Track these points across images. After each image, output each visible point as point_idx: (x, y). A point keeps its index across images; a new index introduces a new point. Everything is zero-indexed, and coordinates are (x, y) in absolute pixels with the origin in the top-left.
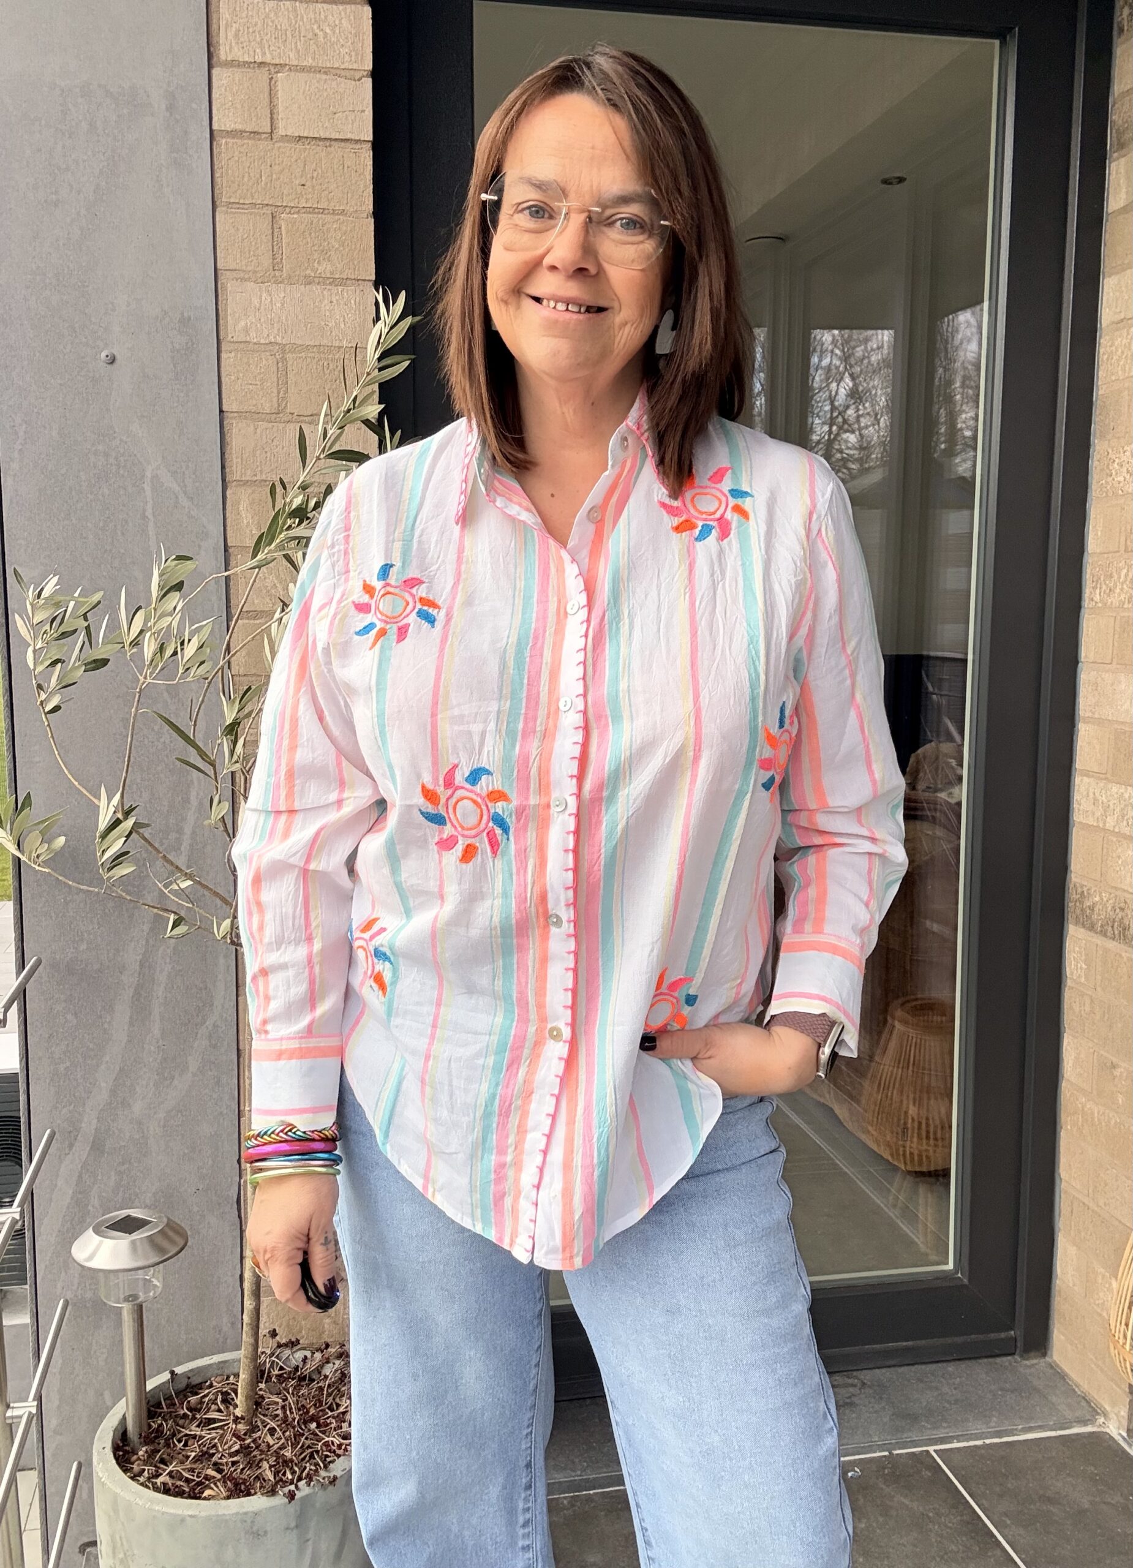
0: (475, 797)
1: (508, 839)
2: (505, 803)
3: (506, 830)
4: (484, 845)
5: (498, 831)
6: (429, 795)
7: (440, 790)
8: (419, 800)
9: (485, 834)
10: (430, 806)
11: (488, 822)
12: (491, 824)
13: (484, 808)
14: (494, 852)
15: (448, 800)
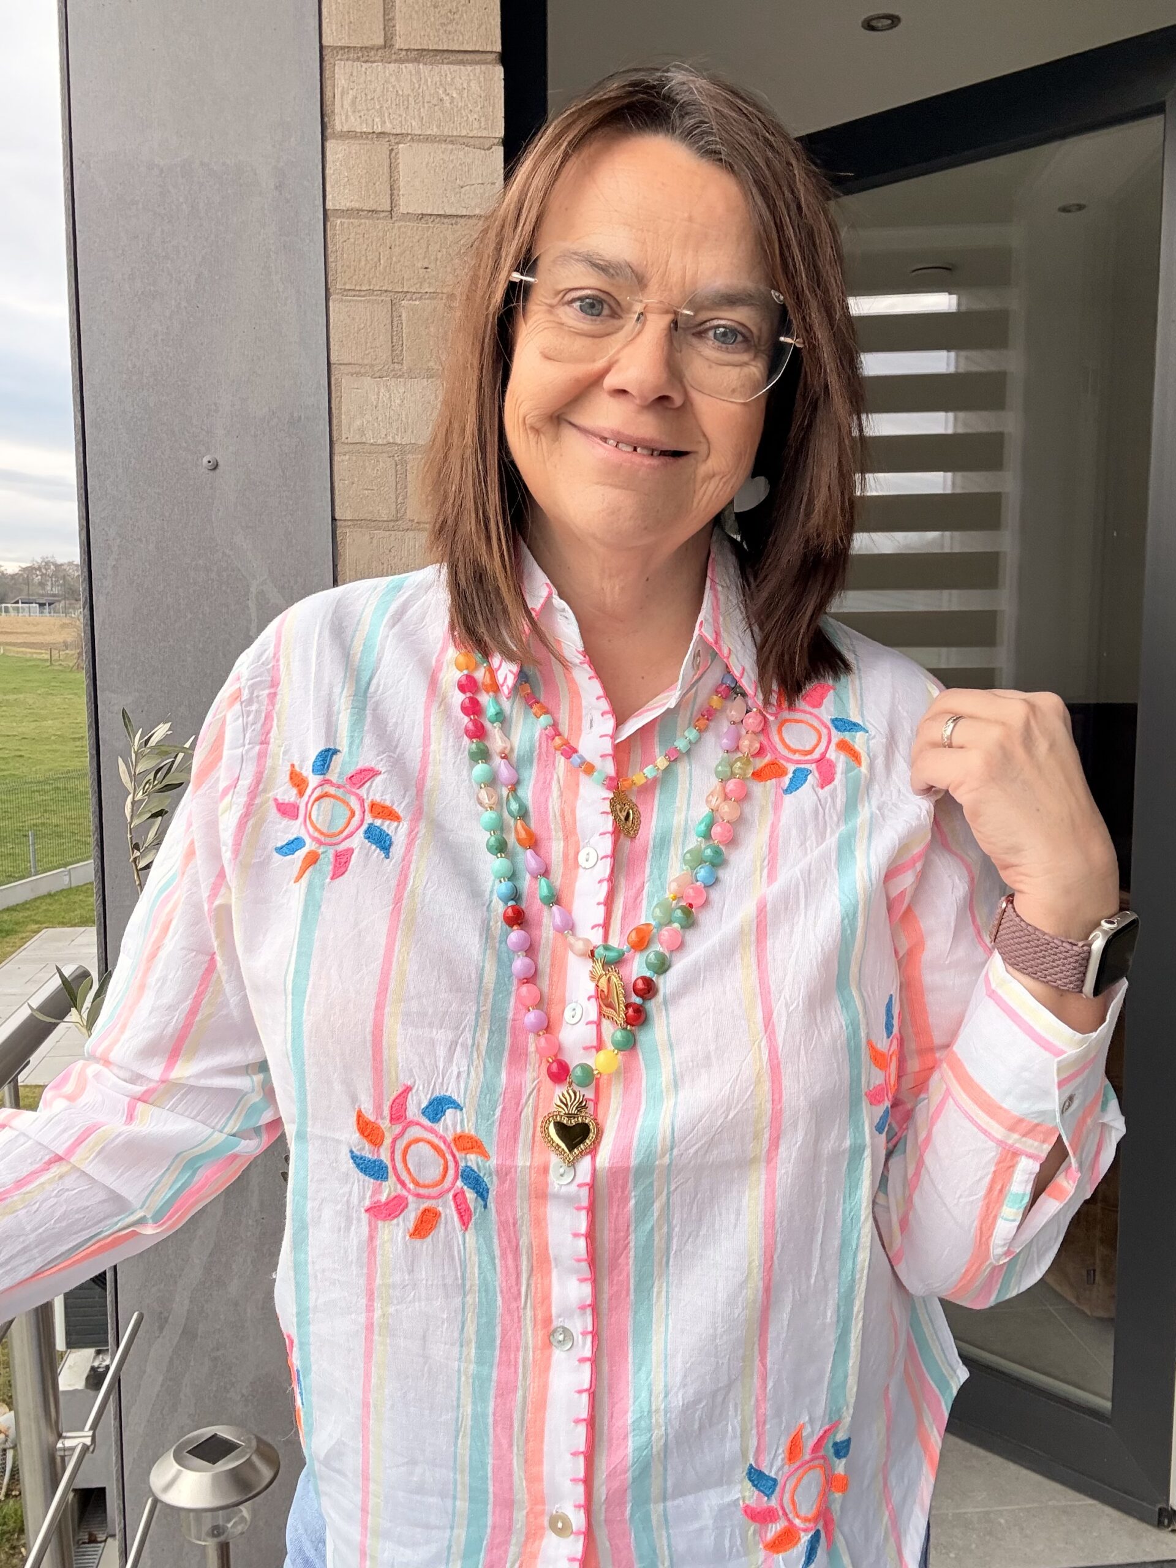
0: (436, 1141)
1: (485, 1206)
2: (482, 1156)
3: (482, 1193)
4: (448, 1211)
5: (470, 1195)
6: (368, 1130)
7: (385, 1124)
8: (352, 1136)
9: (450, 1195)
10: (367, 1146)
11: (456, 1179)
12: (459, 1183)
13: (449, 1157)
14: (465, 1224)
15: (394, 1141)
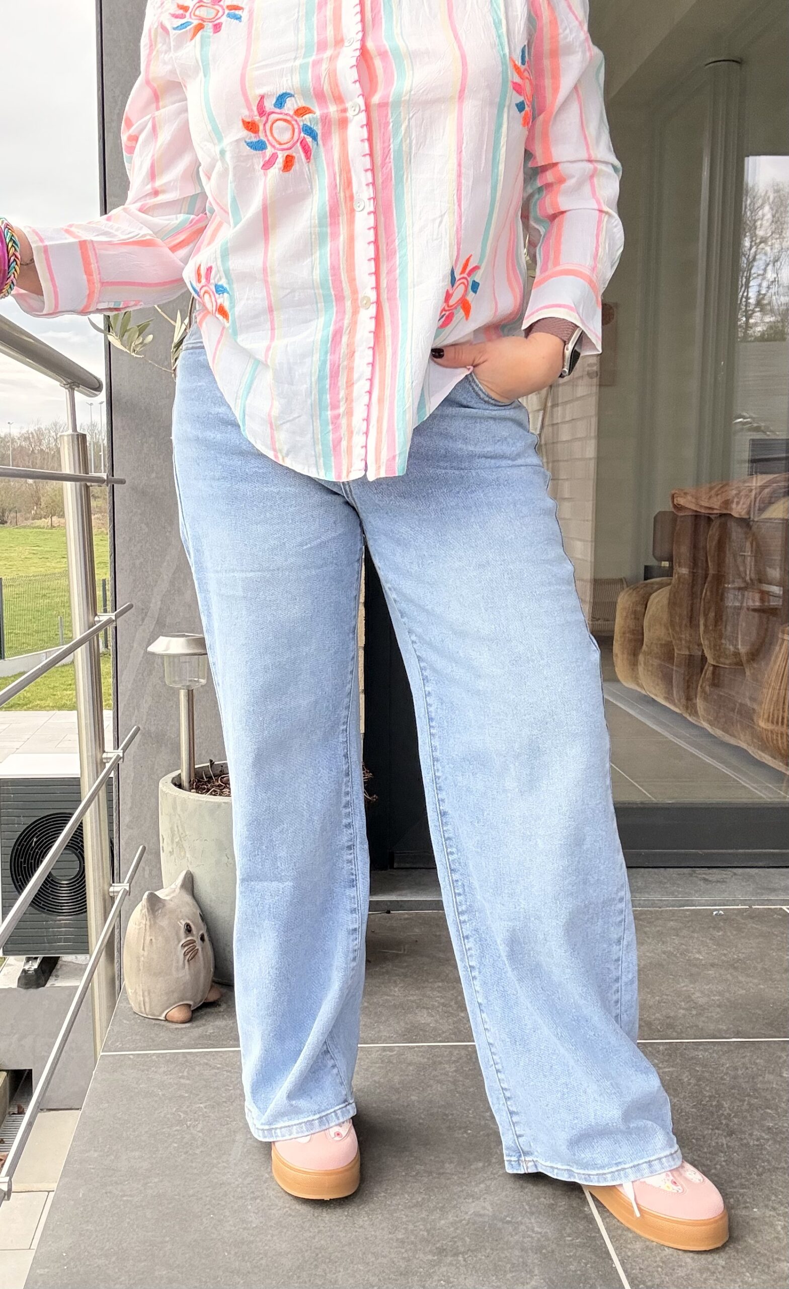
2: (310, 115)
5: (309, 140)
7: (257, 119)
11: (300, 133)
